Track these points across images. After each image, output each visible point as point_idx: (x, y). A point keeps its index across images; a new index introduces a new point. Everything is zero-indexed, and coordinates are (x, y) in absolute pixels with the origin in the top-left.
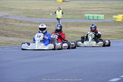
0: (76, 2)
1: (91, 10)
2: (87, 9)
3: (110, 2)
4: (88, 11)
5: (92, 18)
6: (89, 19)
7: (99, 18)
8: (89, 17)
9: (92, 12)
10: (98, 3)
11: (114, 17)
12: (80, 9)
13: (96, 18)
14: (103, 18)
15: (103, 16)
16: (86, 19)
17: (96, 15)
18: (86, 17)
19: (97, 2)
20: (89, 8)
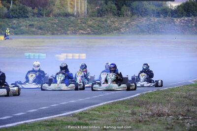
0: (19, 40)
1: (34, 49)
2: (30, 48)
3: (57, 40)
4: (31, 49)
5: (32, 57)
6: (29, 58)
7: (40, 58)
8: (29, 56)
9: (35, 51)
10: (43, 42)
11: (57, 55)
12: (22, 48)
13: (37, 57)
14: (45, 58)
15: (45, 55)
16: (26, 58)
17: (37, 54)
18: (26, 56)
19: (42, 40)
20: (33, 47)
